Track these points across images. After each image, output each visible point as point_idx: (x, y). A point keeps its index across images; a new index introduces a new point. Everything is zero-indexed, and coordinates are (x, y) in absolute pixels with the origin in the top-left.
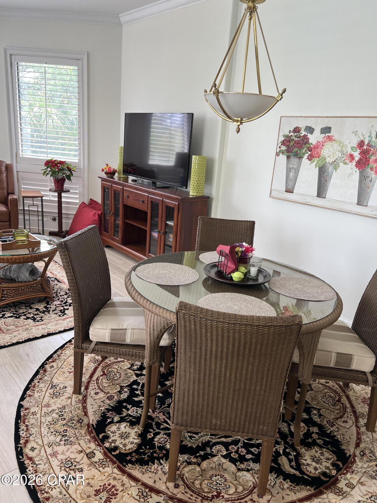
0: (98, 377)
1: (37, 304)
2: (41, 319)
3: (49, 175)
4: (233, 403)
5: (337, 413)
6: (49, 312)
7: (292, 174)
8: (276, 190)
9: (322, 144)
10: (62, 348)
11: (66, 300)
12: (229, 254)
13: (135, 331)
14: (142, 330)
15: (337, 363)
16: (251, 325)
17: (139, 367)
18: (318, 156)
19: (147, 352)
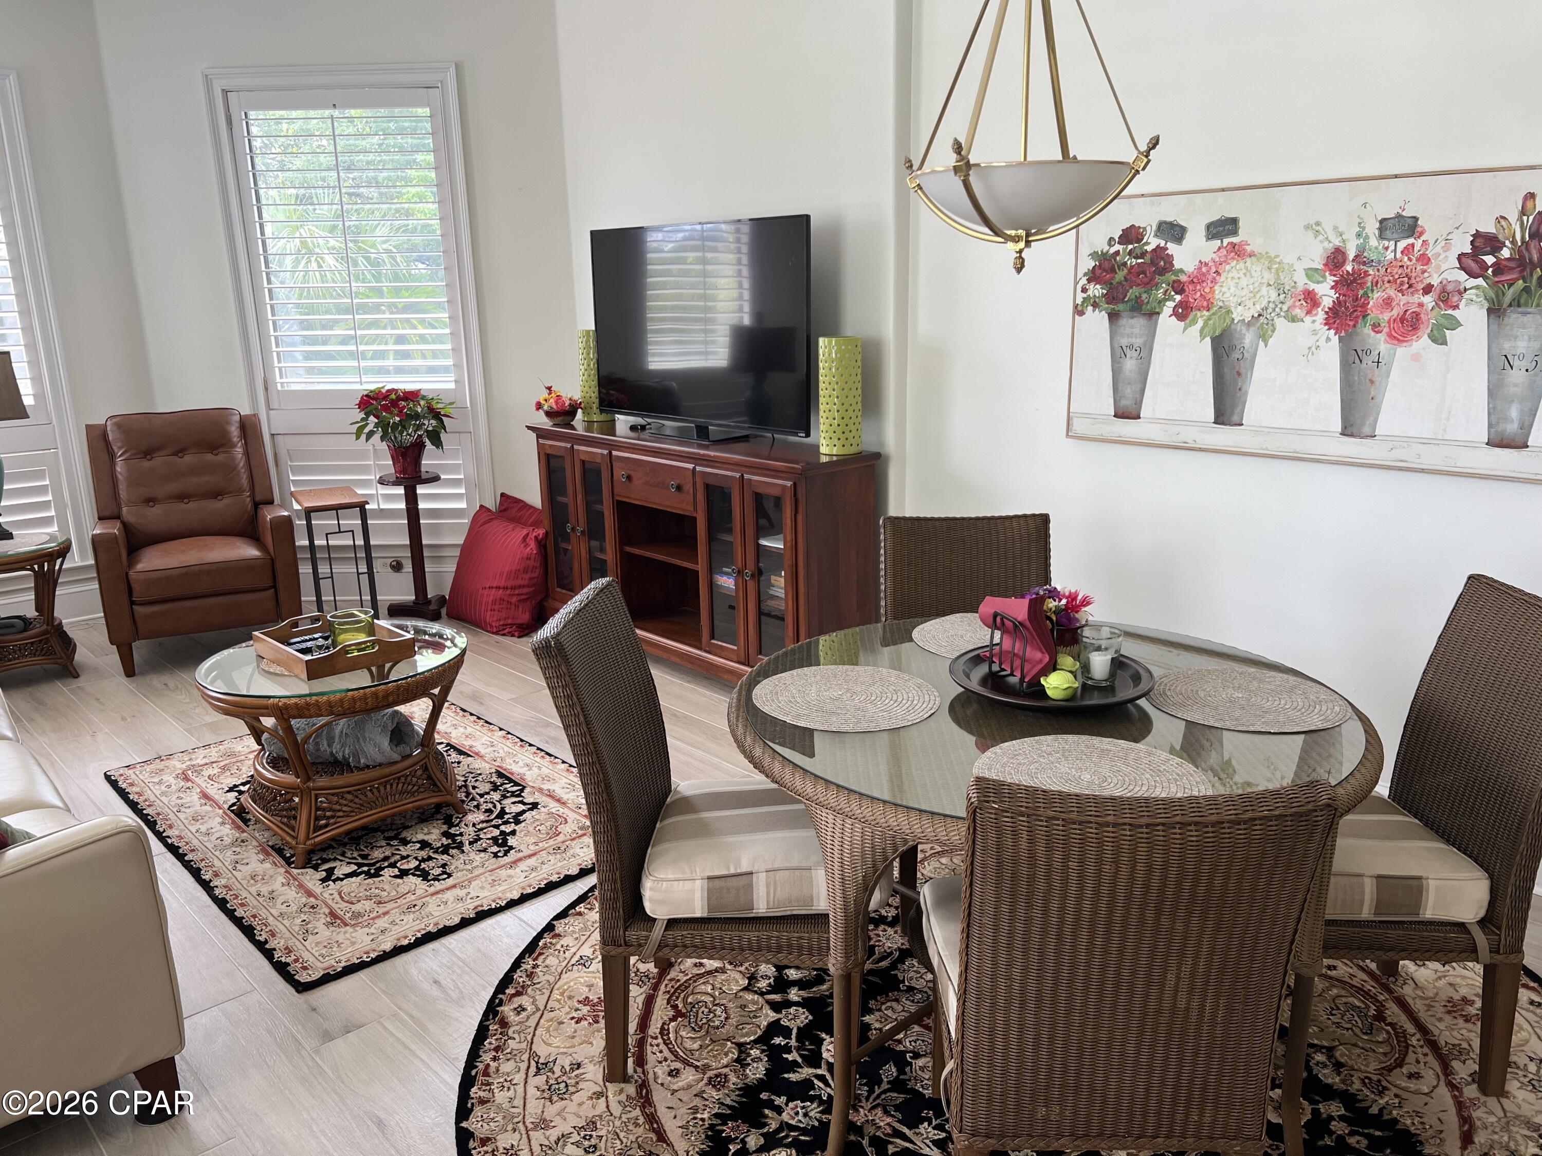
0: (664, 1024)
1: (417, 826)
2: (444, 873)
3: (376, 438)
4: (1138, 1052)
5: (1385, 1054)
6: (460, 846)
7: (1130, 365)
8: (1086, 416)
9: (1214, 270)
10: (534, 952)
11: (499, 806)
12: (1028, 624)
13: (779, 875)
14: (797, 872)
15: (1379, 906)
16: (1196, 824)
17: (772, 980)
18: (1205, 304)
19: (835, 934)
